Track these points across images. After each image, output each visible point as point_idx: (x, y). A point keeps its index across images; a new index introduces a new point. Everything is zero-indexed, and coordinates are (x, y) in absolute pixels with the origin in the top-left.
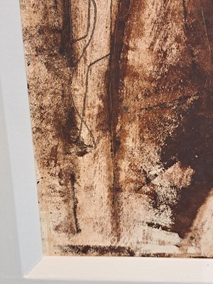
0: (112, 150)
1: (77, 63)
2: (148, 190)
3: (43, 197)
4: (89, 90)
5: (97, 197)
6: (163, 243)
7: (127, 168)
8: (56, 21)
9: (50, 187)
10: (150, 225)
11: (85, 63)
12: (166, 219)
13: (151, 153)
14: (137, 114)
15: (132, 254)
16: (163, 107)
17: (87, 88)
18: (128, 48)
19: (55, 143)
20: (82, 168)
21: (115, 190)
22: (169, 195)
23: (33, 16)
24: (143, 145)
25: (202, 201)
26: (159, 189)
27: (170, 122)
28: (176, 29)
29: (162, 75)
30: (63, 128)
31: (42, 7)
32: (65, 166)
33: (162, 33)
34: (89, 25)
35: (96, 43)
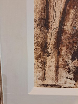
0: (57, 55)
1: (49, 29)
2: (67, 67)
3: (35, 69)
4: (52, 37)
5: (52, 69)
6: (70, 84)
7: (61, 61)
8: (44, 17)
9: (38, 66)
10: (67, 78)
11: (51, 29)
12: (72, 76)
13: (69, 56)
14: (66, 44)
15: (61, 87)
17: (51, 36)
18: (64, 25)
19: (40, 52)
20: (48, 60)
21: (57, 67)
22: (73, 69)
23: (37, 15)
24: (67, 54)
26: (71, 67)
27: (75, 47)
29: (74, 33)
30: (43, 48)
31: (40, 12)
32: (43, 59)
33: (75, 21)
34: (53, 18)
35: (55, 23)
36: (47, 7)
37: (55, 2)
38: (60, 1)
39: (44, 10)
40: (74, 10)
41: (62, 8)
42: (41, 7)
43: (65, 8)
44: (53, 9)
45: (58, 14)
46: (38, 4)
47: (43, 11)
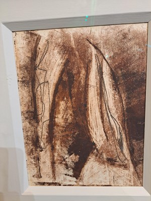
3: (28, 166)
5: (47, 165)
6: (70, 181)
8: (32, 109)
9: (31, 162)
10: (66, 175)
12: (71, 173)
15: (60, 185)
16: (67, 135)
18: (55, 117)
19: (32, 147)
21: (53, 163)
23: (24, 108)
25: (83, 166)
27: (70, 141)
28: (70, 112)
30: (35, 142)
31: (27, 105)
32: (35, 155)
35: (45, 116)
41: (51, 100)
42: (27, 99)
43: (54, 100)
45: (47, 106)
46: (24, 97)
47: (30, 104)
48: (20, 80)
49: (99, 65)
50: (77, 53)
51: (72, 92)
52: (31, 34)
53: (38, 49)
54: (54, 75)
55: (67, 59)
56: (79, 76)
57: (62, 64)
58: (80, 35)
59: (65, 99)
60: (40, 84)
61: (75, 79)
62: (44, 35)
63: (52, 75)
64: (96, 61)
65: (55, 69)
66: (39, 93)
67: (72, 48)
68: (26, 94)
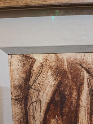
36: (26, 116)
37: (34, 112)
38: (40, 111)
39: (24, 118)
40: (55, 120)
41: (42, 117)
42: (19, 115)
44: (33, 118)
46: (16, 113)
47: (23, 120)
48: (14, 98)
49: (90, 87)
50: (69, 76)
51: (63, 111)
52: (27, 57)
53: (32, 71)
54: (47, 95)
55: (60, 81)
56: (71, 97)
57: (55, 86)
58: (74, 60)
59: (56, 117)
60: (32, 103)
61: (67, 99)
62: (39, 58)
63: (45, 95)
64: (88, 84)
65: (47, 90)
66: (31, 110)
67: (65, 71)
68: (18, 111)
